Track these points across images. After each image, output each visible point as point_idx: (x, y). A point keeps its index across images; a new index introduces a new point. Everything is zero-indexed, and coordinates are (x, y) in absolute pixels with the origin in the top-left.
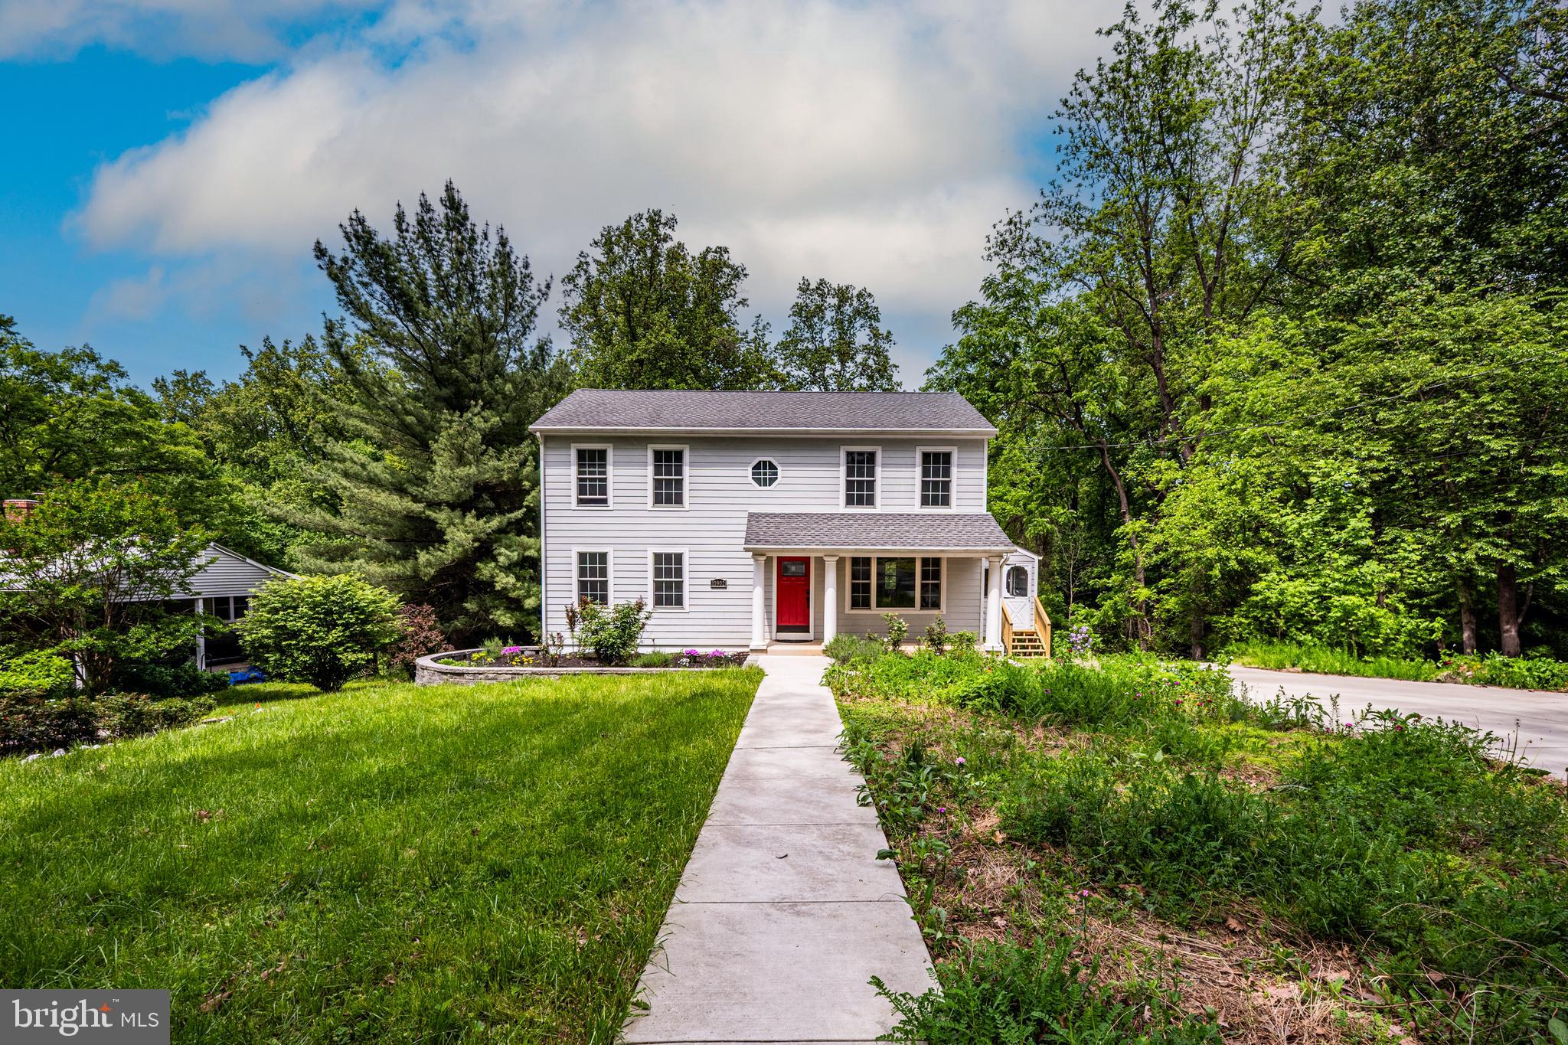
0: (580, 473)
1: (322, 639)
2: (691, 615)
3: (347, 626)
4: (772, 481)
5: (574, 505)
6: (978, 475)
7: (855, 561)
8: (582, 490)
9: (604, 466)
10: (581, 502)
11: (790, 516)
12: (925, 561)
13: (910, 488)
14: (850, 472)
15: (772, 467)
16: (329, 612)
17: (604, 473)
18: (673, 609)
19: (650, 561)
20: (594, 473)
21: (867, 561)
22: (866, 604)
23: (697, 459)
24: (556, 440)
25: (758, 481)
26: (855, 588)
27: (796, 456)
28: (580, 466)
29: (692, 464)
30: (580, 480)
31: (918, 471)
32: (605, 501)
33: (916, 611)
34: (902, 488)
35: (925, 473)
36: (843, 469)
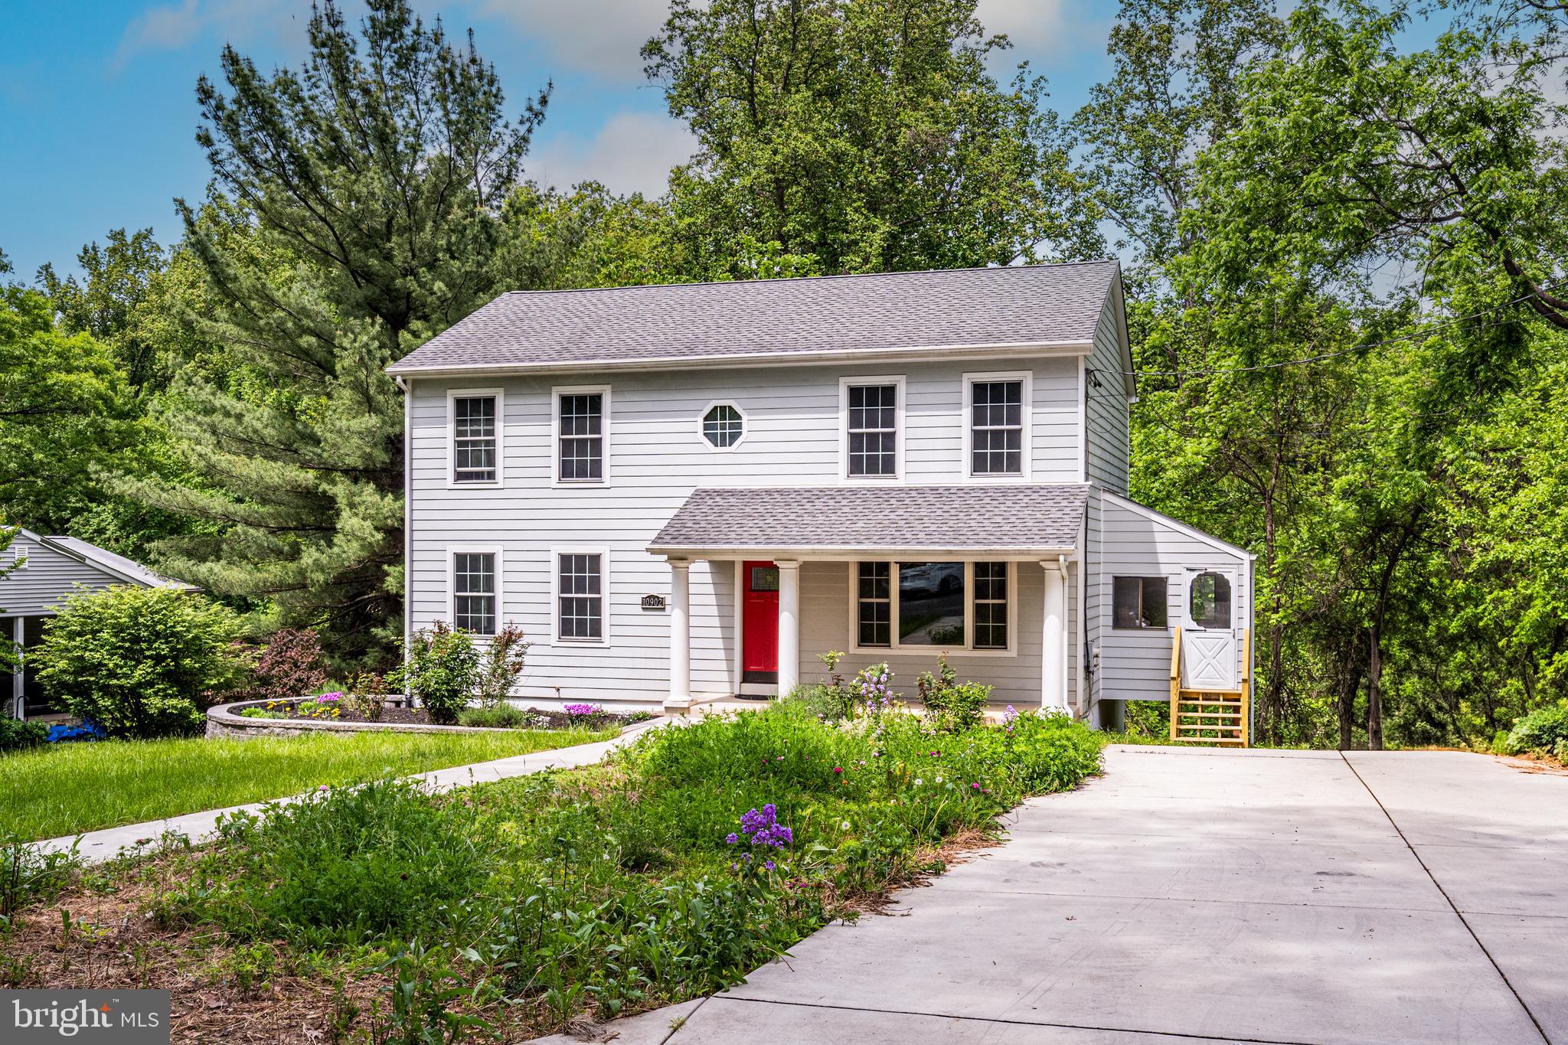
0: (459, 433)
1: (126, 676)
2: (613, 652)
3: (158, 659)
4: (734, 437)
5: (450, 482)
6: (1069, 418)
7: (865, 568)
8: (461, 459)
9: (490, 422)
10: (460, 476)
11: (754, 493)
12: (981, 568)
13: (952, 444)
14: (855, 421)
15: (735, 415)
16: (136, 640)
17: (491, 433)
18: (587, 642)
19: (555, 566)
20: (476, 433)
21: (884, 567)
22: (884, 639)
23: (621, 407)
24: (426, 385)
25: (712, 438)
26: (865, 611)
27: (771, 396)
28: (459, 423)
29: (615, 414)
30: (459, 444)
31: (967, 413)
32: (491, 475)
33: (965, 651)
34: (940, 444)
35: (978, 418)
36: (843, 416)
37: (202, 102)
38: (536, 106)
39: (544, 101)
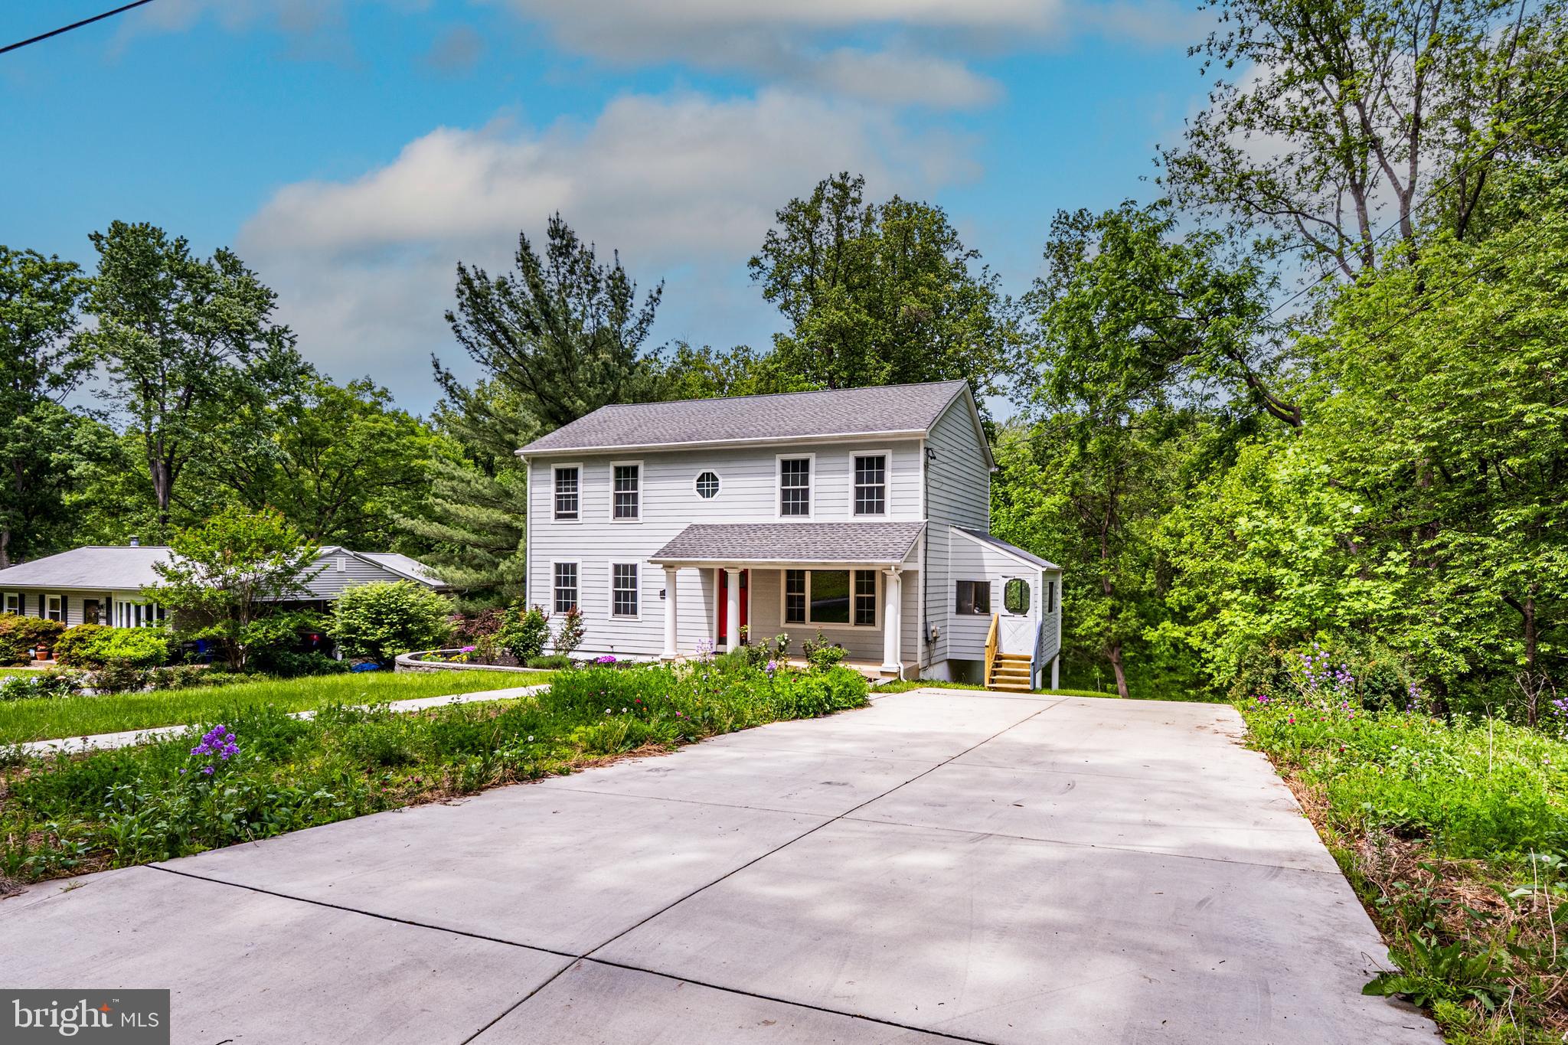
0: (558, 490)
1: (372, 634)
2: (643, 624)
3: (391, 625)
4: (714, 491)
5: (552, 520)
6: (914, 479)
7: (790, 573)
8: (559, 506)
9: (575, 483)
10: (559, 516)
11: (724, 527)
12: (859, 574)
13: (843, 496)
14: (785, 481)
15: (715, 478)
16: (379, 613)
17: (575, 490)
18: (629, 618)
19: (611, 571)
20: (567, 490)
21: (802, 573)
22: (801, 618)
23: (649, 474)
24: (538, 461)
25: (702, 492)
26: (790, 601)
27: (735, 466)
28: (558, 484)
29: (646, 478)
30: (559, 497)
31: (852, 476)
32: (575, 516)
33: (850, 627)
34: (835, 496)
35: (859, 479)
36: (778, 478)
37: (458, 297)
38: (655, 295)
39: (659, 292)
